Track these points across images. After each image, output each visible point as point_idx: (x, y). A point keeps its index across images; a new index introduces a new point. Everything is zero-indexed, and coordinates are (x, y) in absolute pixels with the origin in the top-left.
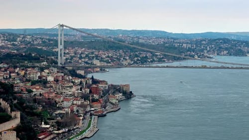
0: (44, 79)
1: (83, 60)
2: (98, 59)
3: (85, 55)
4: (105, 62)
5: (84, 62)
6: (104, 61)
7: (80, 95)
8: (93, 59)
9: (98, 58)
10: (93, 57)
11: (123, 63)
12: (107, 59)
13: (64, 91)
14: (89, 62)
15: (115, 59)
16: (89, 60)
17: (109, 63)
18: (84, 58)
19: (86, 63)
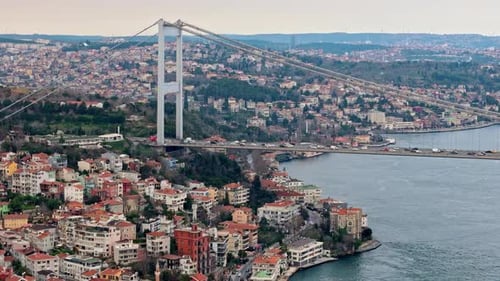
0: (53, 195)
1: (347, 111)
2: (384, 111)
3: (354, 99)
4: (400, 116)
5: (349, 115)
6: (396, 115)
7: (132, 259)
8: (372, 107)
9: (384, 106)
10: (372, 105)
11: (446, 119)
12: (405, 109)
13: (80, 242)
14: (361, 116)
15: (428, 111)
16: (362, 111)
17: (411, 119)
18: (351, 106)
19: (353, 118)
